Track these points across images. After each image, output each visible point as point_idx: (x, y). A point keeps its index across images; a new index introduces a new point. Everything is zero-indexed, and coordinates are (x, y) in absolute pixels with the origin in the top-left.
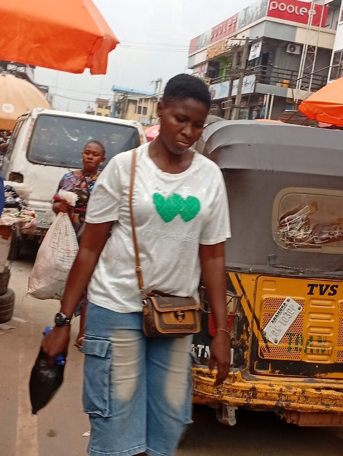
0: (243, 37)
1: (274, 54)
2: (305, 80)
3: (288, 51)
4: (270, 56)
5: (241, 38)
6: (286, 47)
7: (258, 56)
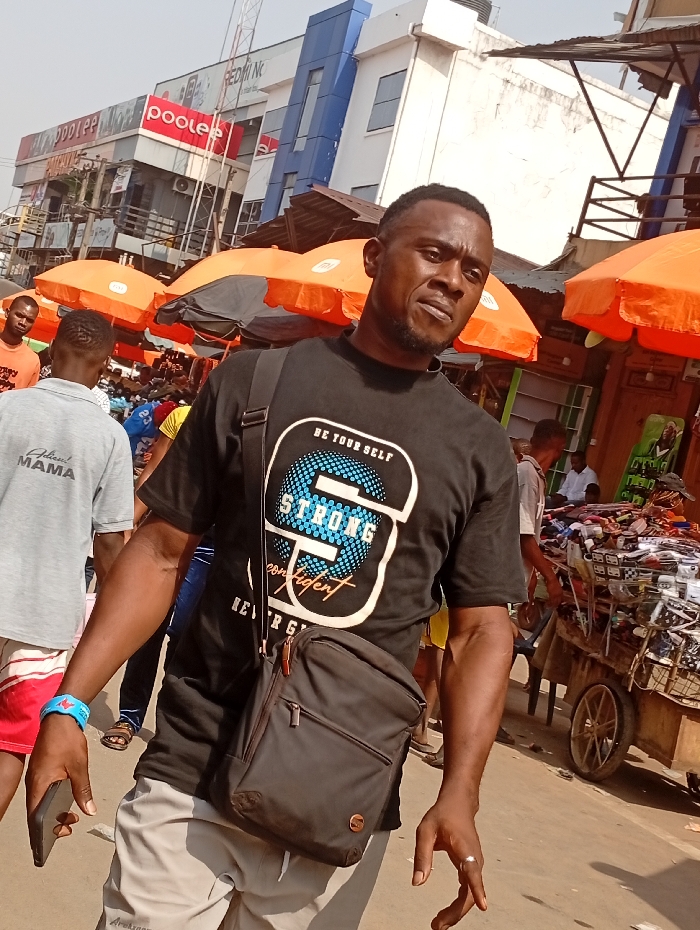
0: (98, 156)
1: (152, 188)
2: (196, 238)
3: (175, 188)
4: (145, 192)
5: (95, 158)
6: (173, 180)
7: (124, 188)
